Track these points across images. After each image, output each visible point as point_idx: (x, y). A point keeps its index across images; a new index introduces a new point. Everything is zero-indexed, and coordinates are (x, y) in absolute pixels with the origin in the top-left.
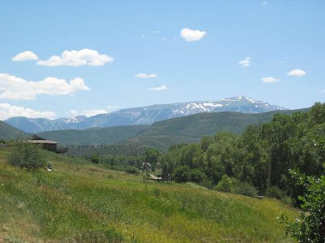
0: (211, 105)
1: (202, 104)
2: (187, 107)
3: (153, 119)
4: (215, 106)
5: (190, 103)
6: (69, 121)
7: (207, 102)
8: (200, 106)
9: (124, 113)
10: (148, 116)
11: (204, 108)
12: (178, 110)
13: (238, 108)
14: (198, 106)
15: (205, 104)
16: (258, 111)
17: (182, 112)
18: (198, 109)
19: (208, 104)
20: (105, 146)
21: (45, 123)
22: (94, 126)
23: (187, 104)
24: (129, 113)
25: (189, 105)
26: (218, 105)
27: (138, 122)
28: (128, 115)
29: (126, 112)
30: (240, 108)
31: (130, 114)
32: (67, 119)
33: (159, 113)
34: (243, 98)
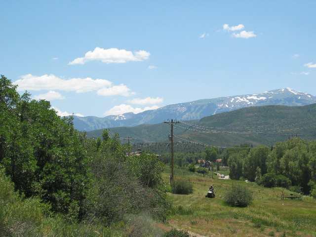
0: (255, 98)
1: (246, 97)
2: (232, 101)
3: (199, 113)
4: (259, 99)
5: (234, 97)
6: (117, 118)
7: (251, 96)
8: (244, 99)
9: (170, 108)
10: (193, 111)
11: (248, 101)
12: (222, 105)
13: (281, 100)
14: (242, 100)
15: (249, 98)
16: (301, 103)
17: (227, 106)
18: (243, 102)
19: (252, 97)
20: (159, 143)
21: (95, 121)
22: (141, 123)
23: (231, 98)
24: (175, 109)
25: (233, 99)
26: (261, 98)
27: (184, 117)
28: (174, 110)
29: (173, 108)
30: (283, 100)
31: (177, 110)
32: (115, 116)
33: (204, 107)
34: (286, 90)
